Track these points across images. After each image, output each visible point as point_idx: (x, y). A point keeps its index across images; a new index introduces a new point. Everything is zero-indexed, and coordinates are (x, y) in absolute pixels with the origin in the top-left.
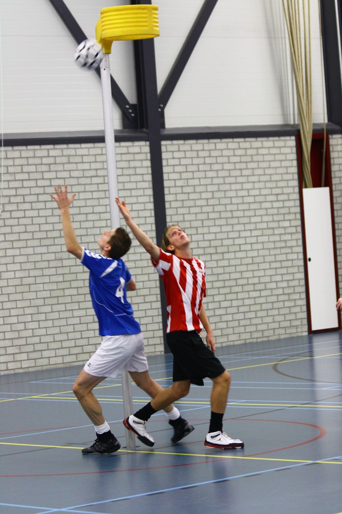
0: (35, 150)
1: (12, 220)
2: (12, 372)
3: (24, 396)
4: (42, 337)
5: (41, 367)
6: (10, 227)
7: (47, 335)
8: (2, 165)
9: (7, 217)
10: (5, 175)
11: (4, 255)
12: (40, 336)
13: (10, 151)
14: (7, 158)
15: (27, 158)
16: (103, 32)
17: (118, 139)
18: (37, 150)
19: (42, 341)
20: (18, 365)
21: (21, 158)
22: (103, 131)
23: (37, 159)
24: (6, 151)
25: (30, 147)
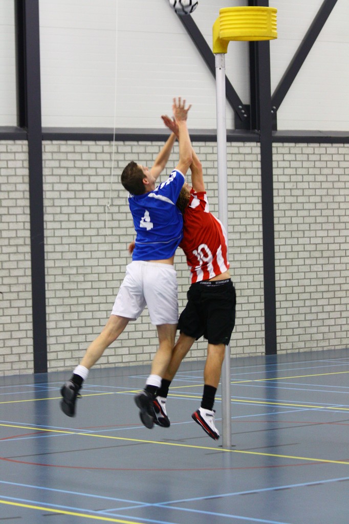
0: (146, 146)
1: (120, 214)
2: (113, 366)
3: (124, 390)
4: (144, 332)
5: (142, 362)
6: (117, 222)
7: (149, 330)
8: (113, 159)
9: (115, 212)
10: (115, 169)
11: (111, 249)
12: (142, 331)
13: (121, 145)
14: (118, 153)
15: (138, 153)
16: (222, 32)
17: (230, 139)
18: (149, 145)
19: (144, 337)
20: (119, 359)
21: (132, 153)
22: (216, 131)
23: (148, 155)
24: (117, 146)
25: (141, 143)
